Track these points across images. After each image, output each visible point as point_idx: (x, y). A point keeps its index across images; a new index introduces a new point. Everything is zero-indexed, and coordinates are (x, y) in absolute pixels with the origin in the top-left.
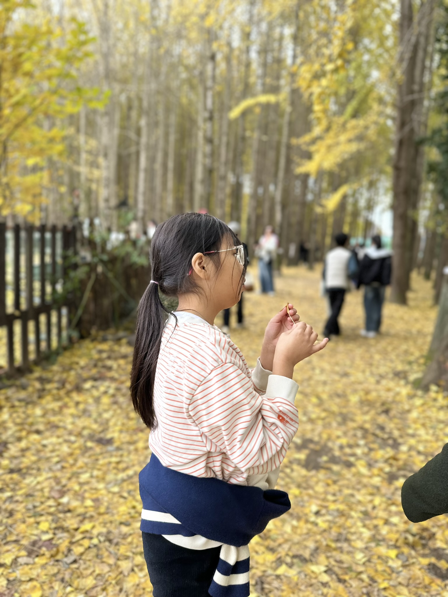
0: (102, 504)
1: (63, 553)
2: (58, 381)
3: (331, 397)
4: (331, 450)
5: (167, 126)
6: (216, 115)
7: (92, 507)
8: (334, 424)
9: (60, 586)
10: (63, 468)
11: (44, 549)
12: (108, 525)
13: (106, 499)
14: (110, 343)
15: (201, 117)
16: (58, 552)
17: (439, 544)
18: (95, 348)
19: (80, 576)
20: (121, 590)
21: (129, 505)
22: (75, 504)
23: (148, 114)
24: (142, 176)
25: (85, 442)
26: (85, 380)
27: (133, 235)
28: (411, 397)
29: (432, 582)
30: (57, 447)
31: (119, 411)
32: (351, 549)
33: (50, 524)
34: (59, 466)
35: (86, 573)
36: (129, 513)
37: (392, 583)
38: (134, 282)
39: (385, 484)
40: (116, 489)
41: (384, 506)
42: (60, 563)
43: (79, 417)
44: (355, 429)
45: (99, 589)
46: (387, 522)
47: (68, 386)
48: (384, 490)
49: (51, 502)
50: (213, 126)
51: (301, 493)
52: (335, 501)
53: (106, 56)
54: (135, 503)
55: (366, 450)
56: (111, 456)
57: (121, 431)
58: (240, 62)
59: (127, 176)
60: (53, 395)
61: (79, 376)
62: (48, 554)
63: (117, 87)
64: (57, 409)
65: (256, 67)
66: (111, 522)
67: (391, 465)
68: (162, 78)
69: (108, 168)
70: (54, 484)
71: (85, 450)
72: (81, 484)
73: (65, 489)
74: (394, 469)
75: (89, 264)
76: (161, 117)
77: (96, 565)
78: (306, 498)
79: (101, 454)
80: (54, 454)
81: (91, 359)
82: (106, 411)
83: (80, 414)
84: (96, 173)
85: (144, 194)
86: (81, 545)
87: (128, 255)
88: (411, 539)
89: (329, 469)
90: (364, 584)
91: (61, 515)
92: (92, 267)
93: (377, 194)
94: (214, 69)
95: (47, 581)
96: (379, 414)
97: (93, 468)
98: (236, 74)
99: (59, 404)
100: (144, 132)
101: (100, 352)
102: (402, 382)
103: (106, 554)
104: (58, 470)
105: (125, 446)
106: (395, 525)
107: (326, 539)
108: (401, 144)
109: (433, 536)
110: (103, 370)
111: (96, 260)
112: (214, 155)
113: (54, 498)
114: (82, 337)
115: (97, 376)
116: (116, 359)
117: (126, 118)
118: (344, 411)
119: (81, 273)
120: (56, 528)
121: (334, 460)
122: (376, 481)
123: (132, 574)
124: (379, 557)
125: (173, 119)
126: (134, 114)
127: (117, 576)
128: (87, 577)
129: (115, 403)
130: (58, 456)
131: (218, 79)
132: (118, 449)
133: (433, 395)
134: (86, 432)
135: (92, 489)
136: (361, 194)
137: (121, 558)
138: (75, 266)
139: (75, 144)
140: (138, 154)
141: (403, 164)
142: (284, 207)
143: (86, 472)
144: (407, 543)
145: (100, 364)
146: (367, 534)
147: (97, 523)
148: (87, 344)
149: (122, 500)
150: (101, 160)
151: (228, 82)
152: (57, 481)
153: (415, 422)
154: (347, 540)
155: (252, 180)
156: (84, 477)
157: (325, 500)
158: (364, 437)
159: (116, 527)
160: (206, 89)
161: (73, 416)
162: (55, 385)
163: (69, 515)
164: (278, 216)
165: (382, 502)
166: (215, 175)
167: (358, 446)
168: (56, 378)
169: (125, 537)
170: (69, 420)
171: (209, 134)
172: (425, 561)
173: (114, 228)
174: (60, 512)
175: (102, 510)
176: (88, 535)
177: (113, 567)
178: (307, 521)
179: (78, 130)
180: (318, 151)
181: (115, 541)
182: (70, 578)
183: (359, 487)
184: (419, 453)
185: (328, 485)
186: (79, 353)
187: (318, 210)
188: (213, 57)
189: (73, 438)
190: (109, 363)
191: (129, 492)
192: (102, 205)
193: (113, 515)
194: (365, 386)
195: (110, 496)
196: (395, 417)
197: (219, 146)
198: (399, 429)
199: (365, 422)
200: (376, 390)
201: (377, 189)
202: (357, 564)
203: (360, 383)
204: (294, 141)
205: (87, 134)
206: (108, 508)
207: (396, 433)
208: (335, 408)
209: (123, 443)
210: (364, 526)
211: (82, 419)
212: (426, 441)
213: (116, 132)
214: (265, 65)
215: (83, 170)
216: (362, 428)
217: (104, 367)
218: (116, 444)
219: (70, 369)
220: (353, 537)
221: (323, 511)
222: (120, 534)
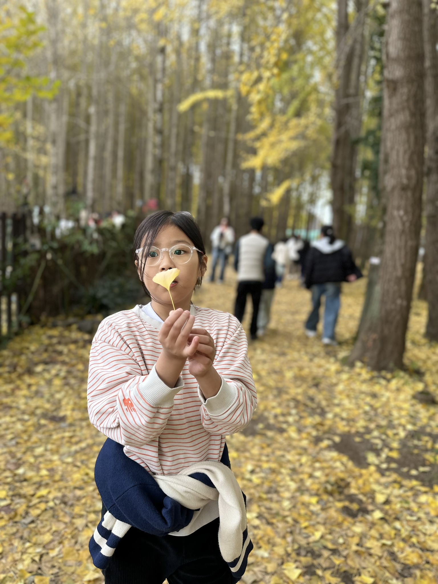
0: (57, 473)
1: (21, 515)
2: (9, 366)
3: (269, 373)
4: (266, 419)
5: (117, 115)
6: (166, 106)
7: (47, 476)
8: (271, 397)
9: (19, 542)
10: (17, 443)
11: (3, 513)
12: (63, 490)
13: (60, 468)
14: (60, 329)
15: (151, 108)
16: (16, 515)
17: (353, 491)
18: (44, 333)
19: (38, 533)
20: (76, 543)
21: (82, 472)
22: (30, 474)
23: (97, 103)
24: (91, 164)
25: (39, 420)
26: (36, 364)
27: (83, 223)
28: (339, 372)
29: (344, 520)
30: (11, 426)
31: (71, 392)
32: (279, 499)
33: (8, 492)
34: (13, 442)
35: (43, 530)
36: (83, 480)
37: (312, 522)
38: (84, 269)
39: (312, 446)
40: (70, 460)
41: (309, 463)
42: (19, 524)
43: (32, 398)
44: (288, 400)
45: (56, 543)
46: (311, 476)
47: (19, 370)
48: (310, 451)
49: (7, 474)
50: (163, 118)
51: (239, 456)
52: (268, 461)
53: (54, 42)
54: (88, 471)
55: (297, 418)
56: (64, 431)
57: (73, 410)
58: (190, 57)
59: (76, 163)
60: (5, 379)
61: (30, 361)
62: (6, 517)
63: (66, 74)
64: (9, 391)
65: (205, 62)
66: (66, 488)
67: (318, 430)
68: (112, 67)
69: (56, 155)
70: (9, 458)
71: (38, 427)
72: (36, 457)
73: (20, 462)
74: (320, 433)
75: (39, 252)
76: (111, 106)
77: (53, 524)
78: (243, 460)
79: (55, 430)
80: (8, 432)
81: (42, 344)
82: (58, 392)
83: (33, 395)
84: (44, 160)
85: (94, 181)
86: (38, 508)
87: (78, 242)
88: (329, 487)
89: (264, 435)
90: (289, 525)
91: (18, 484)
92: (42, 254)
93: (319, 188)
94: (164, 62)
95: (7, 539)
96: (310, 387)
97: (47, 443)
98: (185, 67)
99: (11, 386)
100: (94, 120)
101: (51, 337)
102: (332, 360)
103: (61, 514)
104: (13, 446)
105: (77, 423)
106: (317, 478)
107: (258, 492)
108: (338, 143)
109: (348, 485)
110: (54, 355)
111: (46, 247)
112: (164, 145)
113: (9, 470)
114: (32, 324)
115: (48, 360)
116: (66, 344)
117: (76, 104)
118: (280, 385)
119: (30, 260)
120: (13, 496)
121: (269, 427)
122: (305, 443)
123: (86, 529)
124: (303, 504)
125: (123, 109)
126: (83, 101)
127: (72, 531)
128: (44, 534)
129: (67, 384)
130: (12, 433)
131: (169, 71)
132: (71, 425)
133: (357, 370)
134: (39, 412)
135: (46, 460)
136: (305, 189)
137: (76, 516)
138: (25, 254)
139: (21, 128)
140: (87, 142)
141: (339, 162)
142: (232, 198)
143: (40, 446)
144: (326, 492)
145: (50, 349)
146: (293, 486)
147: (52, 490)
148: (37, 329)
149: (75, 469)
150: (49, 146)
151: (178, 74)
152: (13, 455)
153: (341, 393)
154: (277, 492)
155: (201, 171)
156: (39, 451)
157: (259, 460)
158: (296, 407)
159: (71, 491)
160: (156, 81)
161: (25, 397)
162: (7, 369)
163: (25, 484)
164: (226, 208)
165: (308, 461)
166: (166, 165)
167: (290, 414)
168: (7, 362)
169: (79, 499)
170: (22, 401)
171: (159, 125)
172: (339, 505)
173: (63, 215)
174: (17, 481)
175: (57, 477)
176: (44, 499)
177: (69, 525)
178: (243, 478)
179: (25, 115)
180: (262, 147)
181: (70, 503)
182: (29, 536)
183: (289, 448)
184: (342, 419)
185: (262, 448)
186: (29, 338)
187: (264, 203)
188: (163, 50)
189: (26, 417)
190: (60, 348)
191: (82, 462)
192: (50, 191)
193: (67, 481)
194: (300, 363)
195: (64, 466)
196: (323, 389)
197: (169, 137)
198: (327, 400)
199: (297, 394)
200: (309, 367)
201: (318, 183)
202: (284, 510)
203: (295, 361)
204: (240, 137)
205: (33, 119)
206: (62, 476)
207: (324, 403)
208: (272, 383)
209: (75, 420)
210: (292, 480)
211: (35, 400)
212: (349, 409)
213: (65, 119)
214: (213, 60)
215: (30, 156)
216: (294, 400)
217: (55, 351)
218: (69, 421)
219: (21, 353)
220: (282, 489)
221: (258, 470)
222: (74, 496)
